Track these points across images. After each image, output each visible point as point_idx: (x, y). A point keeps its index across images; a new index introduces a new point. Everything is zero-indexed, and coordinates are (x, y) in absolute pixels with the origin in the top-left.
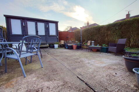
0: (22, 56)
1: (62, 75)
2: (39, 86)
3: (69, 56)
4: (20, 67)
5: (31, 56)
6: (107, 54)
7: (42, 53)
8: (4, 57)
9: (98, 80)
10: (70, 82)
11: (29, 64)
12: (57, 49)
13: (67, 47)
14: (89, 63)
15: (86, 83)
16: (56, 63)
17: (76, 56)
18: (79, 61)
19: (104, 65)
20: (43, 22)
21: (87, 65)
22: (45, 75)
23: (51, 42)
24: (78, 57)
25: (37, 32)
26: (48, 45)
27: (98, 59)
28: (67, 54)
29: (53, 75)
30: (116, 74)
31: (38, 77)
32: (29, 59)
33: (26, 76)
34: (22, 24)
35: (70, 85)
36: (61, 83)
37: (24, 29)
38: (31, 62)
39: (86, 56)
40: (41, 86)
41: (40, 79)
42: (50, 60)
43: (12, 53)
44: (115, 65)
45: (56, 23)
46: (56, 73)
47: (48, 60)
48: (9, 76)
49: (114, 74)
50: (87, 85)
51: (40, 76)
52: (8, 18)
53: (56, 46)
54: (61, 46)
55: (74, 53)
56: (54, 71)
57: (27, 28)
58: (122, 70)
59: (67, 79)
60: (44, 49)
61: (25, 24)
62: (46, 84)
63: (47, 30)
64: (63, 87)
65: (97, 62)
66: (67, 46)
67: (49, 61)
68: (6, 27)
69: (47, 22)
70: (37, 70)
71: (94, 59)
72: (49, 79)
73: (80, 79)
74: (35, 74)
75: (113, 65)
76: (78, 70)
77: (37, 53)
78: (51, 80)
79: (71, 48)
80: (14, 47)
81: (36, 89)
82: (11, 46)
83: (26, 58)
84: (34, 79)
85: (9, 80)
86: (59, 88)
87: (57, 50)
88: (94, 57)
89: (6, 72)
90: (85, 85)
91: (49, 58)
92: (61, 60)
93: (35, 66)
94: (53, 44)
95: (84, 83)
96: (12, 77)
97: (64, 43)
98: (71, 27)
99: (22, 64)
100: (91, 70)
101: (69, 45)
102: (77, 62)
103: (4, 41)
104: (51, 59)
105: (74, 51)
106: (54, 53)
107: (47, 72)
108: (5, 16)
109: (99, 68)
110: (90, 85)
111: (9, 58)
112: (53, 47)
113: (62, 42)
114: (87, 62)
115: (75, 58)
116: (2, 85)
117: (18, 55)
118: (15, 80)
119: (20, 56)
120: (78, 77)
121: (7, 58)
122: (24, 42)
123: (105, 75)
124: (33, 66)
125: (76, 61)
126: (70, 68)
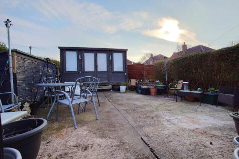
0: (75, 102)
1: (120, 133)
2: (89, 141)
3: (138, 106)
4: (71, 116)
5: (86, 103)
6: (214, 107)
7: (99, 98)
8: (56, 102)
9: (172, 148)
10: (129, 144)
11: (82, 114)
12: (124, 93)
13: (140, 91)
14: (168, 121)
15: (151, 149)
16: (116, 116)
17: (151, 106)
18: (153, 115)
19: (197, 126)
20: (105, 53)
21: (166, 123)
22: (99, 129)
23: (115, 82)
24: (155, 109)
25: (96, 66)
26: (110, 87)
27: (190, 115)
28: (138, 103)
29: (110, 131)
30: (211, 144)
31: (90, 131)
32: (82, 107)
33: (77, 127)
34: (78, 57)
35: (128, 147)
36: (117, 143)
37: (81, 63)
38: (84, 110)
39: (169, 108)
40: (92, 142)
41: (92, 133)
42: (109, 110)
43: (64, 97)
44: (221, 129)
45: (124, 52)
46: (113, 129)
47: (107, 110)
48: (59, 125)
49: (208, 144)
50: (152, 152)
51: (93, 130)
52: (63, 50)
53: (123, 88)
54: (130, 89)
55: (149, 101)
56: (111, 126)
57: (84, 61)
58: (229, 140)
59: (126, 139)
60: (104, 92)
61: (81, 57)
62: (98, 140)
63: (110, 63)
64: (118, 148)
65: (186, 121)
66: (141, 88)
67: (108, 112)
68: (60, 61)
69: (110, 52)
70: (90, 122)
71: (182, 116)
72: (103, 136)
73: (144, 142)
74: (87, 127)
75: (215, 129)
76: (146, 129)
77: (92, 98)
78: (105, 137)
79: (146, 92)
80: (67, 89)
81: (85, 144)
82: (64, 87)
83: (79, 104)
84: (86, 133)
85: (60, 130)
86: (112, 148)
87: (123, 95)
88: (184, 111)
89: (57, 120)
90: (149, 150)
91: (109, 106)
92: (125, 112)
93: (89, 117)
94: (118, 86)
95: (148, 148)
96: (63, 127)
97: (136, 83)
98: (152, 55)
99: (74, 112)
100: (166, 132)
101: (143, 87)
102: (148, 117)
103: (57, 82)
104: (111, 109)
105: (152, 97)
106: (118, 100)
107: (102, 126)
108: (59, 48)
109: (184, 130)
110: (157, 152)
111: (61, 104)
112: (118, 90)
113: (133, 82)
114: (167, 118)
115: (148, 111)
116: (52, 133)
117: (70, 100)
118: (65, 130)
119: (72, 102)
120: (142, 139)
121: (59, 103)
122: (78, 83)
123: (188, 143)
124: (87, 116)
125: (148, 115)
126: (135, 125)
